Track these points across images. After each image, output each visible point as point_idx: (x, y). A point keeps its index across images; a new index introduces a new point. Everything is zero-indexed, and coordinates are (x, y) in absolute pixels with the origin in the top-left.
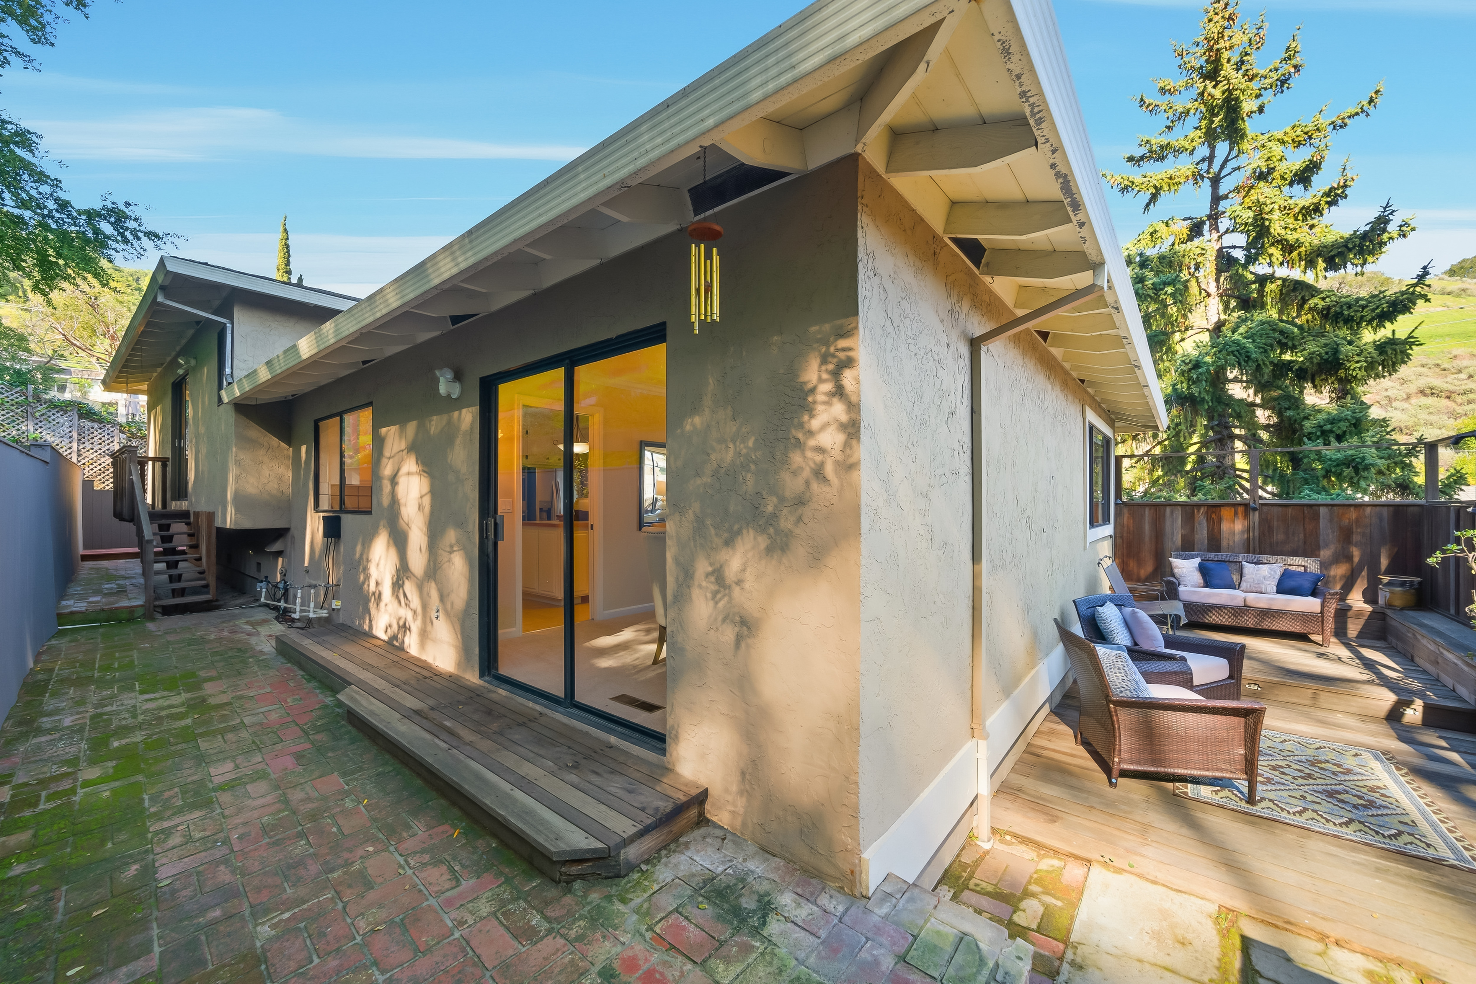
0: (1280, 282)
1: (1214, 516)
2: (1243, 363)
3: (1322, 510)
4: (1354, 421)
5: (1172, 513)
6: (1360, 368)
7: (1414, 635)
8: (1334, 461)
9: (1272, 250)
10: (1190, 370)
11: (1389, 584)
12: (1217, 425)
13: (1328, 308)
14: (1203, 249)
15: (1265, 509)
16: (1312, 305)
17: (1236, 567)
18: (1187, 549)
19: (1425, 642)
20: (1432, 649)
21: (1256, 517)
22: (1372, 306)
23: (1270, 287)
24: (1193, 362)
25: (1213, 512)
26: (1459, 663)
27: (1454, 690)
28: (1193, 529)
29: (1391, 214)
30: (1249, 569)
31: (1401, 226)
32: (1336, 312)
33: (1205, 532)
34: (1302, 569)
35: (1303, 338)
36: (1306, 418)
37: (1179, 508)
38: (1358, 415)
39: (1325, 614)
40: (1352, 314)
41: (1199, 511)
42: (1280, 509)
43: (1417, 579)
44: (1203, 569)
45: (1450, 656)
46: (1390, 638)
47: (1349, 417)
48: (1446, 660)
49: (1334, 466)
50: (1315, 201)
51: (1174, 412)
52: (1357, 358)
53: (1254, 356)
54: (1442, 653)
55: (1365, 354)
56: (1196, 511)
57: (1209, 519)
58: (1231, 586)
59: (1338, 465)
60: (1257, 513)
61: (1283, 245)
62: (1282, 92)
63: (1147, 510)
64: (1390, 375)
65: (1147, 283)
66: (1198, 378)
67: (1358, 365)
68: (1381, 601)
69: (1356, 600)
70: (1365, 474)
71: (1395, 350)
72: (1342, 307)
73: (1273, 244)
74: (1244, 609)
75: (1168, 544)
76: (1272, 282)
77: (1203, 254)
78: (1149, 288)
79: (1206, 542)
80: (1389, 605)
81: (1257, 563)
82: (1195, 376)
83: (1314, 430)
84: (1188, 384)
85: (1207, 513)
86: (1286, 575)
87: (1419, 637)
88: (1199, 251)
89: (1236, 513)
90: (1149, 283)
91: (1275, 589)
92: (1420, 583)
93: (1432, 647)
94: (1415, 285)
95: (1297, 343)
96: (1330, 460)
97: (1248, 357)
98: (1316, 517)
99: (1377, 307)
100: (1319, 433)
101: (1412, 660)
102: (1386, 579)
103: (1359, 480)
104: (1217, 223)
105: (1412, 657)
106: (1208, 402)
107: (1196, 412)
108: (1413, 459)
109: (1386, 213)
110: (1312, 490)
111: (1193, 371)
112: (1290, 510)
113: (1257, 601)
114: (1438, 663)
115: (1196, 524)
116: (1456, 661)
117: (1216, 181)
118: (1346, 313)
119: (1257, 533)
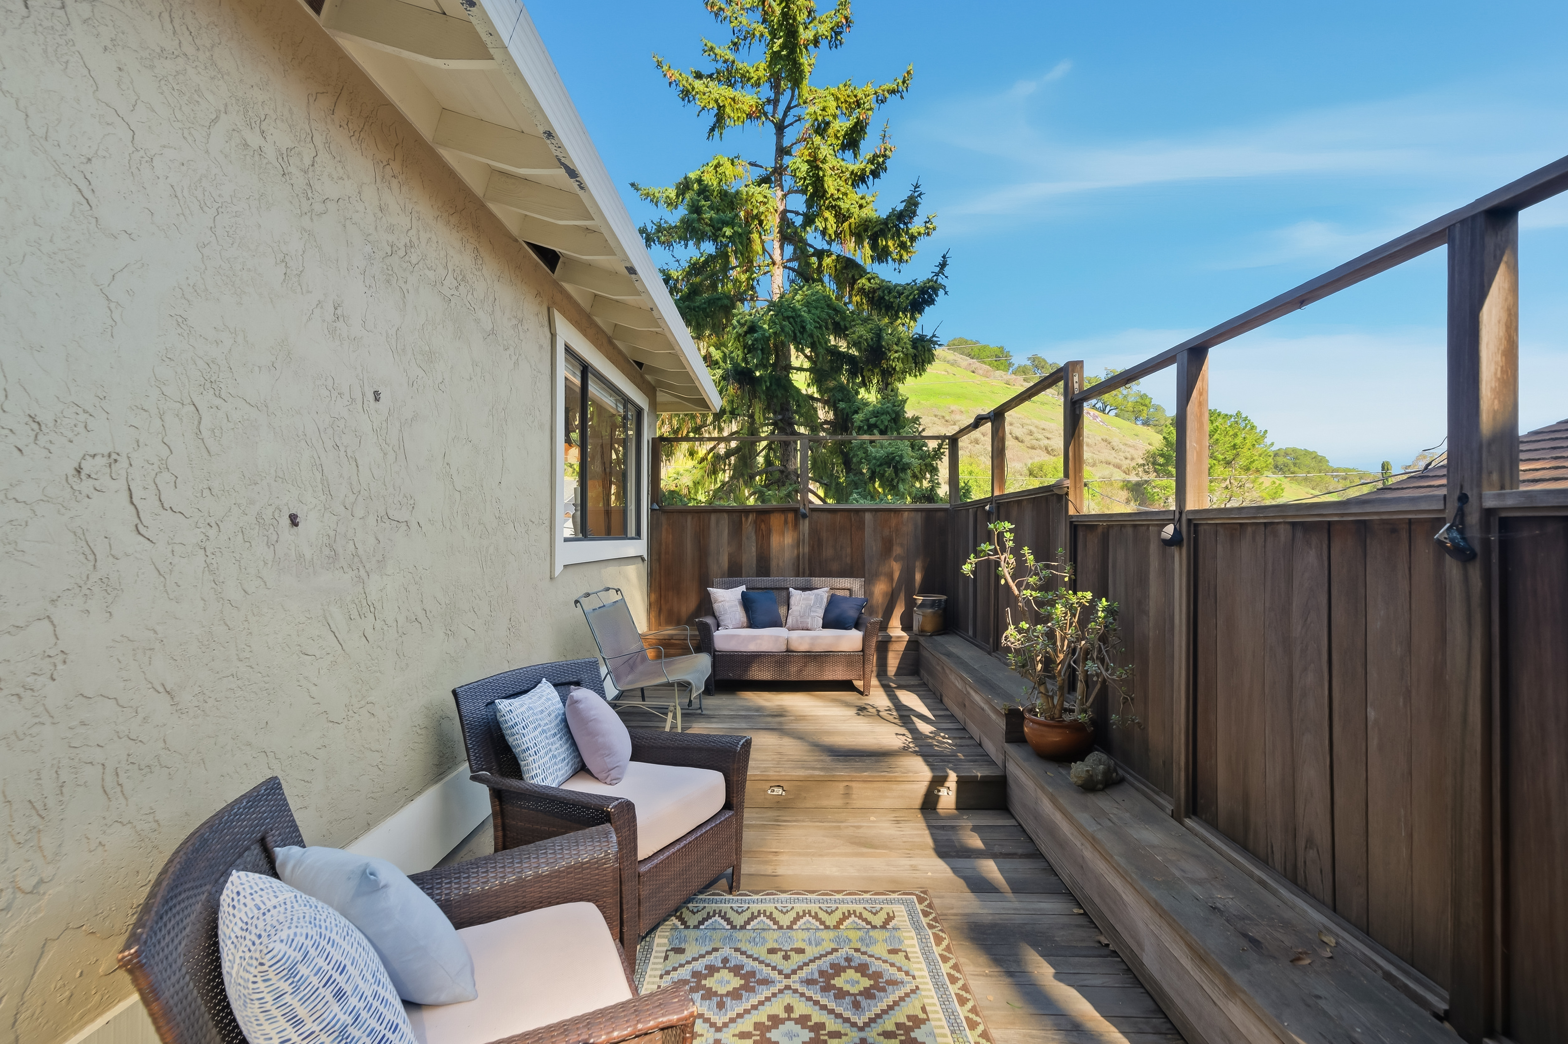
0: (834, 257)
1: (763, 526)
2: (798, 334)
3: (868, 516)
4: (894, 416)
5: (718, 522)
6: (898, 359)
7: (943, 669)
8: (878, 460)
9: (827, 214)
10: (746, 333)
11: (922, 605)
12: (781, 420)
13: (874, 291)
14: (765, 197)
15: (815, 515)
16: (860, 285)
17: (784, 593)
18: (733, 575)
19: (952, 677)
20: (960, 687)
21: (805, 525)
22: (906, 293)
23: (827, 261)
24: (748, 324)
25: (763, 521)
26: (986, 707)
27: (980, 745)
28: (740, 546)
29: (919, 195)
30: (796, 596)
31: (926, 222)
32: (879, 295)
33: (754, 549)
34: (847, 593)
35: (853, 320)
36: (856, 412)
37: (726, 515)
38: (898, 409)
39: (867, 652)
40: (892, 300)
41: (747, 518)
42: (829, 516)
43: (944, 597)
44: (747, 602)
45: (977, 698)
46: (923, 672)
47: (889, 410)
48: (973, 702)
49: (879, 466)
50: (862, 166)
51: (731, 390)
52: (895, 347)
53: (808, 327)
54: (968, 693)
55: (902, 344)
56: (743, 519)
57: (757, 530)
58: (777, 623)
59: (880, 465)
60: (807, 521)
61: (836, 211)
62: (836, 47)
63: (689, 518)
64: (920, 375)
65: (704, 216)
66: (753, 344)
67: (896, 355)
68: (915, 627)
69: (896, 630)
70: (902, 475)
71: (924, 347)
72: (883, 292)
73: (827, 208)
74: (788, 655)
75: (714, 568)
76: (828, 256)
77: (765, 203)
78: (706, 224)
79: (755, 562)
80: (922, 632)
81: (804, 589)
82: (750, 342)
83: (862, 424)
84: (744, 352)
85: (755, 522)
86: (833, 602)
87: (948, 671)
88: (761, 199)
89: (786, 522)
90: (706, 216)
91: (821, 622)
92: (946, 601)
93: (959, 684)
94: (937, 275)
95: (848, 325)
96: (875, 458)
97: (804, 328)
98: (861, 525)
99: (911, 294)
100: (865, 427)
101: (941, 701)
102: (920, 599)
103: (898, 483)
104: (781, 178)
105: (941, 696)
106: (765, 382)
107: (753, 395)
108: (939, 462)
109: (916, 194)
110: (859, 494)
111: (748, 336)
112: (838, 517)
113: (801, 641)
114: (965, 705)
115: (744, 538)
116: (983, 705)
117: (780, 128)
118: (887, 298)
119: (807, 550)
